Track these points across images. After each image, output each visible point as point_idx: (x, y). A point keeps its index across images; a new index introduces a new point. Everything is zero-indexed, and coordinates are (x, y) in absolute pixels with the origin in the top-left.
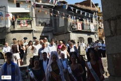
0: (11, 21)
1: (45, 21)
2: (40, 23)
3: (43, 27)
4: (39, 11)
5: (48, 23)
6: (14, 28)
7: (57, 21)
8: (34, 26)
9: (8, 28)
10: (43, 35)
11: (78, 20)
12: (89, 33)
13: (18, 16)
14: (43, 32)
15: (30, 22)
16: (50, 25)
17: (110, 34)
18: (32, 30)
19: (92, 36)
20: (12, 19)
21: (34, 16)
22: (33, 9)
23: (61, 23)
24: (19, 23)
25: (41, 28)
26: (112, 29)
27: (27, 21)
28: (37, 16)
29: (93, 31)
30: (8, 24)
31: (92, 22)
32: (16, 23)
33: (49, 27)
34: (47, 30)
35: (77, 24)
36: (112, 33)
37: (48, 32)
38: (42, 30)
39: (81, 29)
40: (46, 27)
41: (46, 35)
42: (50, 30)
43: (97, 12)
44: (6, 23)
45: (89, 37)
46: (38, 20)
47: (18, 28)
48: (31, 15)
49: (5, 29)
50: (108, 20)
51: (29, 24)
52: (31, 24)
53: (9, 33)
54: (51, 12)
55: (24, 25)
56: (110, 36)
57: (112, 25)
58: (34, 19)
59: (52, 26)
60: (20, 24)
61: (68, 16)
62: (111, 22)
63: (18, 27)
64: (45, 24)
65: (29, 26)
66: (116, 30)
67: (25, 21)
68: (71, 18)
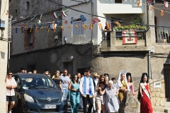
0: (103, 33)
6: (109, 45)
9: (97, 46)
15: (142, 35)
18: (148, 52)
20: (106, 28)
24: (120, 36)
27: (137, 33)
30: (96, 37)
32: (113, 35)
44: (93, 35)
49: (90, 47)
51: (140, 38)
52: (145, 39)
53: (98, 56)
60: (121, 38)
63: (116, 45)
65: (141, 43)
67: (132, 32)
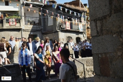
1: (34, 19)
2: (28, 21)
3: (32, 26)
4: (28, 10)
5: (37, 22)
7: (46, 20)
8: (23, 25)
10: (32, 34)
11: (66, 20)
12: (78, 32)
13: (7, 14)
14: (32, 31)
16: (39, 24)
17: (96, 34)
19: (81, 36)
21: (23, 14)
22: (22, 8)
23: (50, 23)
25: (30, 27)
26: (99, 29)
28: (27, 15)
29: (81, 30)
31: (81, 22)
33: (38, 26)
34: (36, 29)
35: (65, 24)
36: (98, 32)
37: (37, 31)
38: (31, 29)
39: (69, 29)
40: (35, 26)
41: (35, 33)
42: (39, 29)
43: (86, 12)
45: (77, 36)
46: (27, 19)
47: (7, 27)
48: (20, 14)
50: (94, 20)
54: (40, 11)
55: (12, 24)
56: (96, 36)
57: (98, 25)
58: (23, 18)
59: (41, 25)
61: (57, 16)
62: (98, 22)
64: (34, 23)
66: (102, 30)
68: (60, 17)
